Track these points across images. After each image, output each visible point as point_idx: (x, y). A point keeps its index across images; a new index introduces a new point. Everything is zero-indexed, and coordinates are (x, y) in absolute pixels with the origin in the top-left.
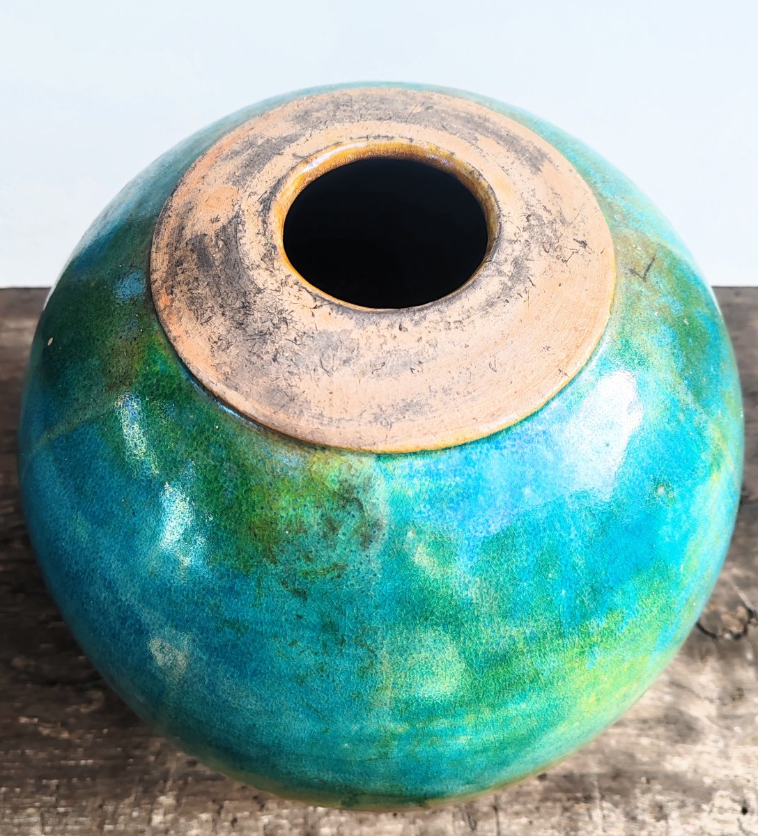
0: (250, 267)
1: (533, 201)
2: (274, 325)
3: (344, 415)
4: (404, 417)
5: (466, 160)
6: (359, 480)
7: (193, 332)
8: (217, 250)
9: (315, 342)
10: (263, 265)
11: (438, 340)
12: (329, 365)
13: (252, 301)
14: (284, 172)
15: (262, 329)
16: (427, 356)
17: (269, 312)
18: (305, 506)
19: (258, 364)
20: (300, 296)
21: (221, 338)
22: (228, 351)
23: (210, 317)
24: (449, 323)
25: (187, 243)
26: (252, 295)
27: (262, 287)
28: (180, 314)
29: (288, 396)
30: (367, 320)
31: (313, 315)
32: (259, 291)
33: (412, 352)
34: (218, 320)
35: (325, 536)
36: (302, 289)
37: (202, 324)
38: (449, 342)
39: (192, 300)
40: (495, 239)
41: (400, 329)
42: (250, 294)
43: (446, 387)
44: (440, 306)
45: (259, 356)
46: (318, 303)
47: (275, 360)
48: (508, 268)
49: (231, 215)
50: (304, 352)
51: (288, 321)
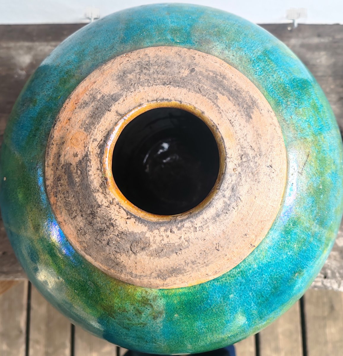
0: (94, 191)
1: (245, 144)
2: (107, 226)
3: (143, 274)
4: (172, 275)
5: (210, 118)
6: (151, 297)
7: (68, 222)
8: (77, 176)
9: (128, 238)
10: (101, 190)
11: (190, 237)
12: (135, 250)
13: (95, 211)
14: (111, 126)
15: (101, 227)
16: (184, 246)
17: (104, 219)
18: (126, 304)
19: (100, 245)
20: (120, 211)
21: (81, 228)
22: (85, 236)
23: (75, 216)
24: (196, 228)
25: (62, 167)
26: (96, 208)
27: (100, 204)
28: (61, 210)
29: (115, 262)
30: (153, 227)
31: (126, 223)
32: (99, 206)
33: (176, 244)
34: (79, 218)
35: (136, 314)
36: (120, 208)
37: (72, 219)
38: (195, 239)
39: (67, 204)
40: (222, 174)
41: (171, 232)
42: (94, 207)
43: (193, 260)
44: (191, 219)
45: (100, 241)
46: (129, 216)
47: (108, 244)
48: (228, 193)
49: (84, 153)
50: (122, 242)
51: (114, 225)
